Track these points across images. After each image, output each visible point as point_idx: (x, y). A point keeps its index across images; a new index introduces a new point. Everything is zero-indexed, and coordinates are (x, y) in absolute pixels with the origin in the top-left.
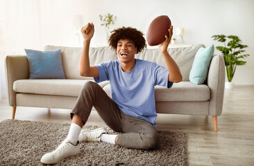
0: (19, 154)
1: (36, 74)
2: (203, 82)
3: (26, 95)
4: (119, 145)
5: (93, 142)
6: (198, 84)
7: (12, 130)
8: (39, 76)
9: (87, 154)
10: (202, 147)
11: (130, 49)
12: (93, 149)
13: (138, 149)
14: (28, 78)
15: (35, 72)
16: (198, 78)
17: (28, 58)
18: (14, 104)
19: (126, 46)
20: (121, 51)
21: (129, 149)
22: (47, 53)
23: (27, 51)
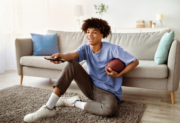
0: (13, 113)
1: (38, 52)
2: (164, 62)
3: (29, 68)
4: (86, 111)
5: (69, 107)
6: (159, 64)
7: (15, 94)
8: (39, 53)
9: (60, 117)
10: (155, 117)
11: (95, 35)
12: (66, 113)
13: (100, 116)
14: (32, 54)
15: (37, 50)
16: (159, 59)
17: (33, 40)
18: (21, 74)
19: (92, 33)
20: (89, 37)
21: (93, 114)
22: (46, 36)
23: (32, 35)
